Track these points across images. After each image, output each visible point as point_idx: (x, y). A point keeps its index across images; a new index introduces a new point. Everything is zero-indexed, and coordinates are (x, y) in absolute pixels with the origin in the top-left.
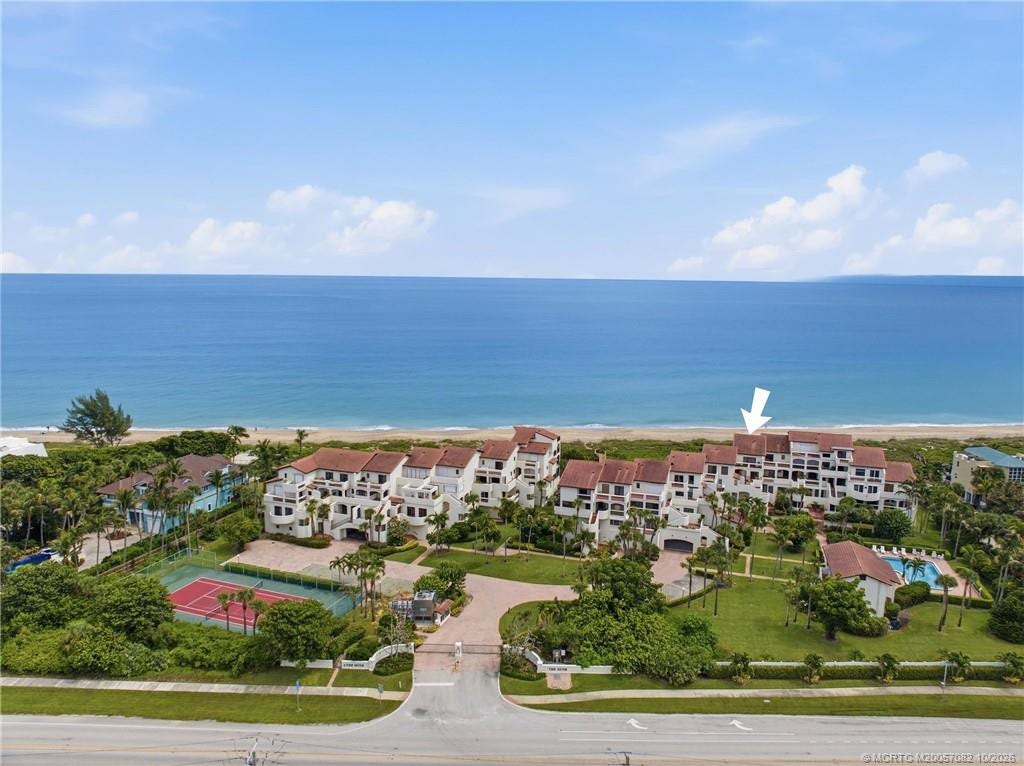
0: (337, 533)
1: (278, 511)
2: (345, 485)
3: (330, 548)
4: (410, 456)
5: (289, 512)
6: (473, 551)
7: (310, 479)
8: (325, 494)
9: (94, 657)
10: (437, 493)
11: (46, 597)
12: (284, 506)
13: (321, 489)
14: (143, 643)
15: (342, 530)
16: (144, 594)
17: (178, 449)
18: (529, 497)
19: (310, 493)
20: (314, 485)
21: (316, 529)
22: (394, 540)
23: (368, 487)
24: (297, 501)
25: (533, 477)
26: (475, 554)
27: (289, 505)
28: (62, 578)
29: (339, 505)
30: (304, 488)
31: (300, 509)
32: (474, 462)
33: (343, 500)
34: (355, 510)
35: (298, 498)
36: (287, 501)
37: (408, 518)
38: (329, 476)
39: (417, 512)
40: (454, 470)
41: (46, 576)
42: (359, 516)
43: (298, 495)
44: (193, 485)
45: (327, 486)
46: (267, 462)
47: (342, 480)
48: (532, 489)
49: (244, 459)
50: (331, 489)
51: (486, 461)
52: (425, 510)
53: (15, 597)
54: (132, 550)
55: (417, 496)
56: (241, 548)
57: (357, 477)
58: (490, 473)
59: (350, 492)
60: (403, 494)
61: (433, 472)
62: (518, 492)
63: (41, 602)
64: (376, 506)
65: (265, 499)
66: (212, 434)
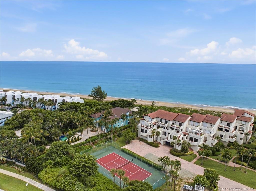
0: (162, 142)
1: (142, 131)
2: (167, 125)
3: (159, 148)
4: (192, 117)
5: (146, 132)
6: (218, 161)
7: (154, 121)
8: (159, 127)
9: (64, 186)
10: (203, 134)
11: (58, 155)
12: (145, 129)
13: (158, 125)
14: (83, 183)
15: (164, 142)
16: (86, 163)
17: (116, 105)
18: (241, 139)
19: (154, 126)
20: (155, 123)
21: (155, 139)
22: (184, 150)
23: (175, 127)
24: (149, 128)
25: (243, 131)
26: (219, 163)
27: (146, 129)
28: (65, 148)
29: (164, 132)
30: (152, 124)
31: (150, 131)
32: (218, 122)
33: (165, 130)
34: (170, 135)
35: (149, 127)
36: (146, 128)
37: (190, 142)
38: (161, 121)
39: (194, 140)
40: (210, 125)
41: (60, 147)
42: (171, 138)
43: (149, 126)
44: (117, 118)
45: (160, 124)
46: (141, 112)
47: (165, 123)
48: (243, 136)
49: (135, 109)
50: (161, 125)
51: (223, 122)
52: (197, 139)
53: (49, 153)
54: (94, 138)
55: (194, 133)
56: (129, 142)
57: (171, 123)
58: (225, 127)
59: (168, 128)
60: (189, 132)
61: (201, 124)
62: (236, 136)
63: (56, 157)
64: (177, 135)
65: (139, 126)
66: (127, 101)
